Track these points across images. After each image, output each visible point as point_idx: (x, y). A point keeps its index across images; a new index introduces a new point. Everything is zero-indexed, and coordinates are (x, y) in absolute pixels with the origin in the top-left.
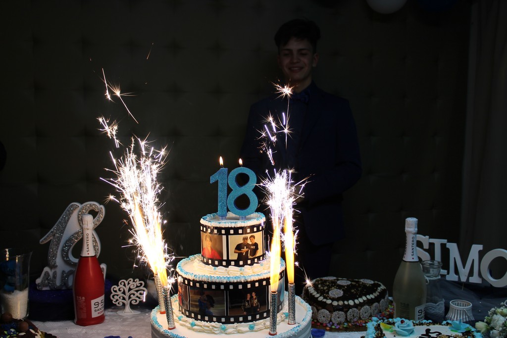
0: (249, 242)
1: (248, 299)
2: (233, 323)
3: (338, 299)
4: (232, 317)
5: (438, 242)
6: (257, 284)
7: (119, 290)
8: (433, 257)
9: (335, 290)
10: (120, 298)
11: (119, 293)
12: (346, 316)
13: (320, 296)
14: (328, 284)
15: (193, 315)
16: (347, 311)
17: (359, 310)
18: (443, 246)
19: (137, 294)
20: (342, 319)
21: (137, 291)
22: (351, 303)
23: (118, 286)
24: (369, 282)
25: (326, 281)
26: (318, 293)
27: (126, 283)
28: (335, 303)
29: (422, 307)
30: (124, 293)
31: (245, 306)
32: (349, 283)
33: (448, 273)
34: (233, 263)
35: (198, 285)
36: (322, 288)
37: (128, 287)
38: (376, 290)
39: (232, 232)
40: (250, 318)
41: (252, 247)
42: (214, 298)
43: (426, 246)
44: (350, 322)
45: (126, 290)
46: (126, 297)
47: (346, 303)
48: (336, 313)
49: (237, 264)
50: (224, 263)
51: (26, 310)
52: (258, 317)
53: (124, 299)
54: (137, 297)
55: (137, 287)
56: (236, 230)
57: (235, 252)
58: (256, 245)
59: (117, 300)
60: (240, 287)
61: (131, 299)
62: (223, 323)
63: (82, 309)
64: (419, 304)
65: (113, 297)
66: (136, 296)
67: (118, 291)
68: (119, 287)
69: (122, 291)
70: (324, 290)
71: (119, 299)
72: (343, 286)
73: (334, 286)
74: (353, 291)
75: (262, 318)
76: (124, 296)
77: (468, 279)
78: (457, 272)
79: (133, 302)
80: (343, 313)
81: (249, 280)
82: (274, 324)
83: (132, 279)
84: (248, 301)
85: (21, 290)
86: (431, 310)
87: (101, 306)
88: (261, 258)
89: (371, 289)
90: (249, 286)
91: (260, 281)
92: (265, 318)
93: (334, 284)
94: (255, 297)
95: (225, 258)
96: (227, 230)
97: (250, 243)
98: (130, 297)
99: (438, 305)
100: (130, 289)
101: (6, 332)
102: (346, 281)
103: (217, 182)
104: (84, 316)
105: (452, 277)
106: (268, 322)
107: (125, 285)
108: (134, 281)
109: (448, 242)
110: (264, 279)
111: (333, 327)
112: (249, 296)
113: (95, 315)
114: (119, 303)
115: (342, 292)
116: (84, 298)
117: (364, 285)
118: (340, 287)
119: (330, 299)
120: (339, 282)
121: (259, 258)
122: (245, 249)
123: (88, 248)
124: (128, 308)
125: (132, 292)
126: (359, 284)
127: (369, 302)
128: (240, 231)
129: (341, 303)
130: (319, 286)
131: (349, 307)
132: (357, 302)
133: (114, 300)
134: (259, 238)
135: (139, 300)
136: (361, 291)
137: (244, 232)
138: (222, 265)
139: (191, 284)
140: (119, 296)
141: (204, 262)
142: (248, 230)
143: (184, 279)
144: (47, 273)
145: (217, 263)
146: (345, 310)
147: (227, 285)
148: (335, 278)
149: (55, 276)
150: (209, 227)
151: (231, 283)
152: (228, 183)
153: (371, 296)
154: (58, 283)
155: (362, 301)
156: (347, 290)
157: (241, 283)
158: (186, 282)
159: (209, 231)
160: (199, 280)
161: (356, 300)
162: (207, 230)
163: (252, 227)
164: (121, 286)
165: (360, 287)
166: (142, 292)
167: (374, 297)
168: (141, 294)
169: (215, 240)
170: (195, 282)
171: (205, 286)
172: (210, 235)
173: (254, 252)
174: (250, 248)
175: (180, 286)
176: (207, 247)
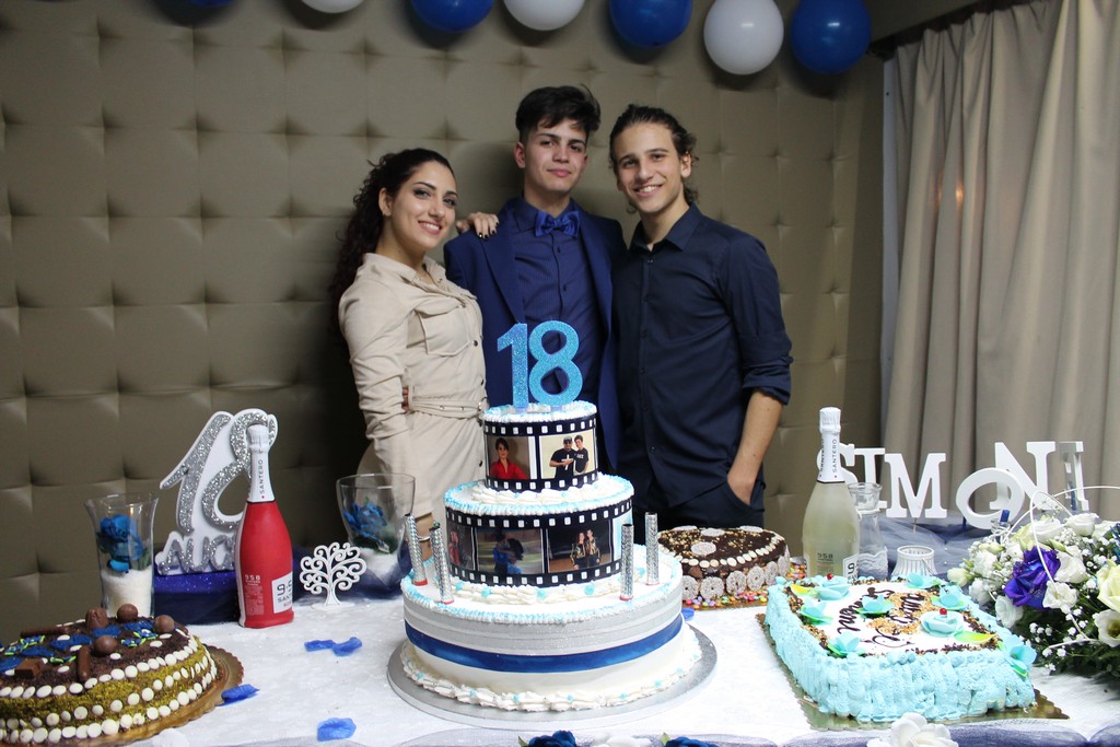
0: (574, 447)
1: (581, 542)
2: (556, 585)
3: (709, 558)
4: (555, 574)
5: (869, 454)
6: (594, 517)
7: (316, 565)
8: (861, 478)
9: (701, 543)
10: (317, 579)
11: (314, 570)
12: (725, 585)
13: (676, 555)
14: (685, 536)
15: (483, 578)
16: (726, 577)
17: (746, 574)
18: (879, 459)
19: (349, 571)
20: (720, 592)
21: (347, 565)
22: (732, 562)
23: (313, 557)
25: (680, 533)
26: (671, 551)
27: (328, 550)
28: (705, 564)
29: (853, 559)
30: (324, 569)
31: (575, 553)
33: (889, 506)
34: (548, 484)
35: (492, 523)
37: (330, 559)
38: (770, 541)
39: (545, 429)
40: (584, 575)
41: (580, 456)
42: (523, 544)
43: (851, 462)
44: (731, 595)
45: (329, 565)
46: (329, 577)
47: (723, 562)
48: (708, 579)
49: (555, 486)
50: (533, 486)
51: (149, 605)
52: (597, 573)
53: (324, 580)
54: (348, 576)
55: (348, 557)
56: (552, 427)
57: (551, 465)
58: (584, 452)
59: (312, 583)
60: (568, 521)
61: (336, 581)
62: (540, 586)
63: (254, 597)
64: (849, 554)
65: (305, 579)
66: (345, 574)
67: (313, 566)
68: (314, 560)
69: (321, 566)
70: (682, 546)
71: (315, 581)
72: (715, 538)
73: (697, 538)
74: (731, 544)
75: (604, 575)
76: (325, 575)
77: (923, 513)
78: (904, 503)
79: (342, 587)
80: (720, 579)
81: (581, 509)
82: (628, 581)
83: (337, 544)
84: (581, 546)
85: (141, 568)
87: (289, 592)
88: (593, 475)
89: (762, 541)
90: (582, 519)
91: (599, 511)
92: (609, 575)
93: (695, 536)
94: (591, 539)
95: (534, 476)
96: (537, 427)
97: (576, 449)
98: (335, 577)
99: (878, 557)
100: (335, 563)
101: (137, 634)
103: (509, 349)
104: (259, 610)
105: (895, 511)
106: (616, 580)
107: (325, 556)
108: (341, 548)
109: (887, 452)
110: (606, 508)
111: (705, 604)
112: (582, 536)
113: (278, 608)
114: (315, 589)
115: (714, 547)
116: (258, 577)
117: (749, 537)
118: (708, 539)
119: (695, 558)
120: (703, 533)
121: (589, 475)
122: (568, 460)
123: (262, 487)
124: (332, 595)
125: (338, 567)
126: (739, 534)
127: (763, 561)
128: (559, 428)
129: (714, 563)
130: (671, 540)
131: (729, 570)
132: (741, 560)
133: (306, 583)
134: (589, 440)
135: (351, 582)
136: (745, 544)
137: (566, 430)
138: (528, 488)
139: (480, 523)
140: (315, 576)
141: (494, 488)
142: (573, 427)
143: (465, 516)
144: (175, 543)
145: (519, 486)
146: (723, 574)
147: (544, 519)
148: (695, 527)
149: (190, 548)
150: (503, 425)
151: (551, 516)
152: (528, 350)
153: (762, 552)
154: (196, 562)
155: (750, 559)
156: (721, 543)
157: (568, 515)
158: (469, 521)
159: (503, 431)
160: (494, 514)
161: (739, 558)
162: (498, 430)
163: (577, 422)
164: (319, 558)
165: (742, 537)
166: (357, 567)
167: (767, 553)
168: (354, 570)
169: (515, 446)
170: (486, 518)
171: (506, 524)
172: (505, 438)
173: (582, 464)
174: (575, 458)
175: (455, 530)
176: (499, 461)
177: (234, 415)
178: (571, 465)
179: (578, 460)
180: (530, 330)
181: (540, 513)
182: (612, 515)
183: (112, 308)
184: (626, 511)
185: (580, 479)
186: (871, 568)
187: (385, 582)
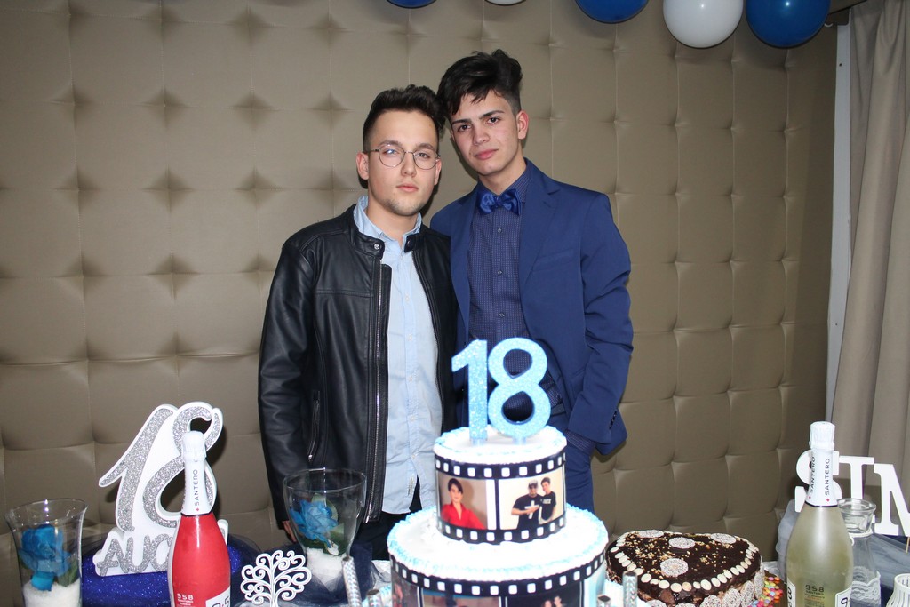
0: (540, 492)
3: (680, 580)
5: (856, 463)
6: (563, 581)
7: (257, 573)
8: (847, 493)
9: (671, 559)
10: (259, 588)
11: (256, 579)
13: (645, 573)
14: (652, 546)
16: (700, 602)
17: (721, 598)
18: (866, 469)
19: (293, 580)
21: (291, 575)
22: (705, 585)
23: (254, 565)
24: (727, 540)
25: (646, 541)
26: (638, 567)
27: (271, 559)
28: (676, 588)
29: (847, 593)
30: (266, 578)
32: (692, 543)
33: (878, 521)
34: (508, 536)
35: (441, 586)
36: (644, 556)
37: (273, 567)
38: (744, 555)
39: (506, 472)
41: (548, 501)
43: (835, 471)
45: (271, 575)
47: (697, 585)
48: (681, 606)
49: (516, 537)
50: (491, 537)
53: (266, 589)
54: (292, 585)
55: (292, 566)
56: (514, 469)
57: (513, 514)
58: (552, 496)
59: (253, 593)
60: (531, 588)
61: (280, 591)
64: (842, 588)
65: (246, 588)
66: (289, 583)
67: (254, 575)
68: (256, 568)
69: (263, 575)
70: (649, 560)
71: (257, 591)
72: (684, 551)
73: (666, 550)
74: (704, 560)
76: (267, 584)
78: (895, 517)
79: (285, 596)
80: (693, 606)
81: (547, 575)
83: (281, 552)
85: (66, 584)
86: (858, 595)
88: (561, 520)
89: (735, 555)
90: (548, 585)
91: (569, 574)
93: (663, 545)
94: (560, 606)
95: (492, 525)
96: (497, 470)
97: (543, 494)
98: (278, 587)
99: (871, 586)
100: (278, 572)
102: (685, 540)
103: (465, 370)
105: (886, 527)
107: (267, 564)
108: (285, 556)
109: (875, 462)
110: (576, 569)
112: (548, 604)
114: (257, 599)
115: (686, 564)
116: (191, 597)
117: (722, 550)
118: (678, 553)
119: (665, 578)
120: (673, 543)
121: (557, 521)
122: (533, 506)
123: (196, 499)
125: (282, 576)
126: (711, 545)
127: (739, 581)
128: (523, 471)
129: (687, 586)
130: (638, 551)
131: (702, 594)
132: (716, 582)
133: (248, 593)
134: (557, 481)
135: (295, 592)
136: (719, 560)
137: (532, 473)
138: (485, 541)
139: (427, 583)
140: (257, 586)
141: (445, 534)
142: (539, 468)
143: (410, 572)
144: (115, 542)
145: (474, 535)
146: (696, 600)
147: (504, 586)
148: (662, 533)
149: (130, 549)
150: (457, 464)
151: (512, 583)
152: (488, 371)
153: (739, 570)
154: (137, 561)
155: (725, 581)
156: (692, 557)
157: (532, 581)
158: (415, 579)
159: (457, 470)
160: (443, 577)
161: (714, 580)
162: (451, 469)
163: (544, 462)
164: (261, 566)
165: (714, 551)
166: (302, 576)
167: (743, 571)
168: (299, 580)
169: (471, 490)
170: (434, 580)
171: (458, 589)
172: (459, 479)
173: (548, 511)
174: (541, 504)
175: (400, 584)
176: (452, 505)
177: (178, 407)
178: (536, 513)
179: (545, 507)
180: (489, 350)
181: (499, 580)
182: (584, 576)
183: (82, 277)
184: (599, 565)
185: (546, 527)
186: (862, 598)
187: (332, 589)
